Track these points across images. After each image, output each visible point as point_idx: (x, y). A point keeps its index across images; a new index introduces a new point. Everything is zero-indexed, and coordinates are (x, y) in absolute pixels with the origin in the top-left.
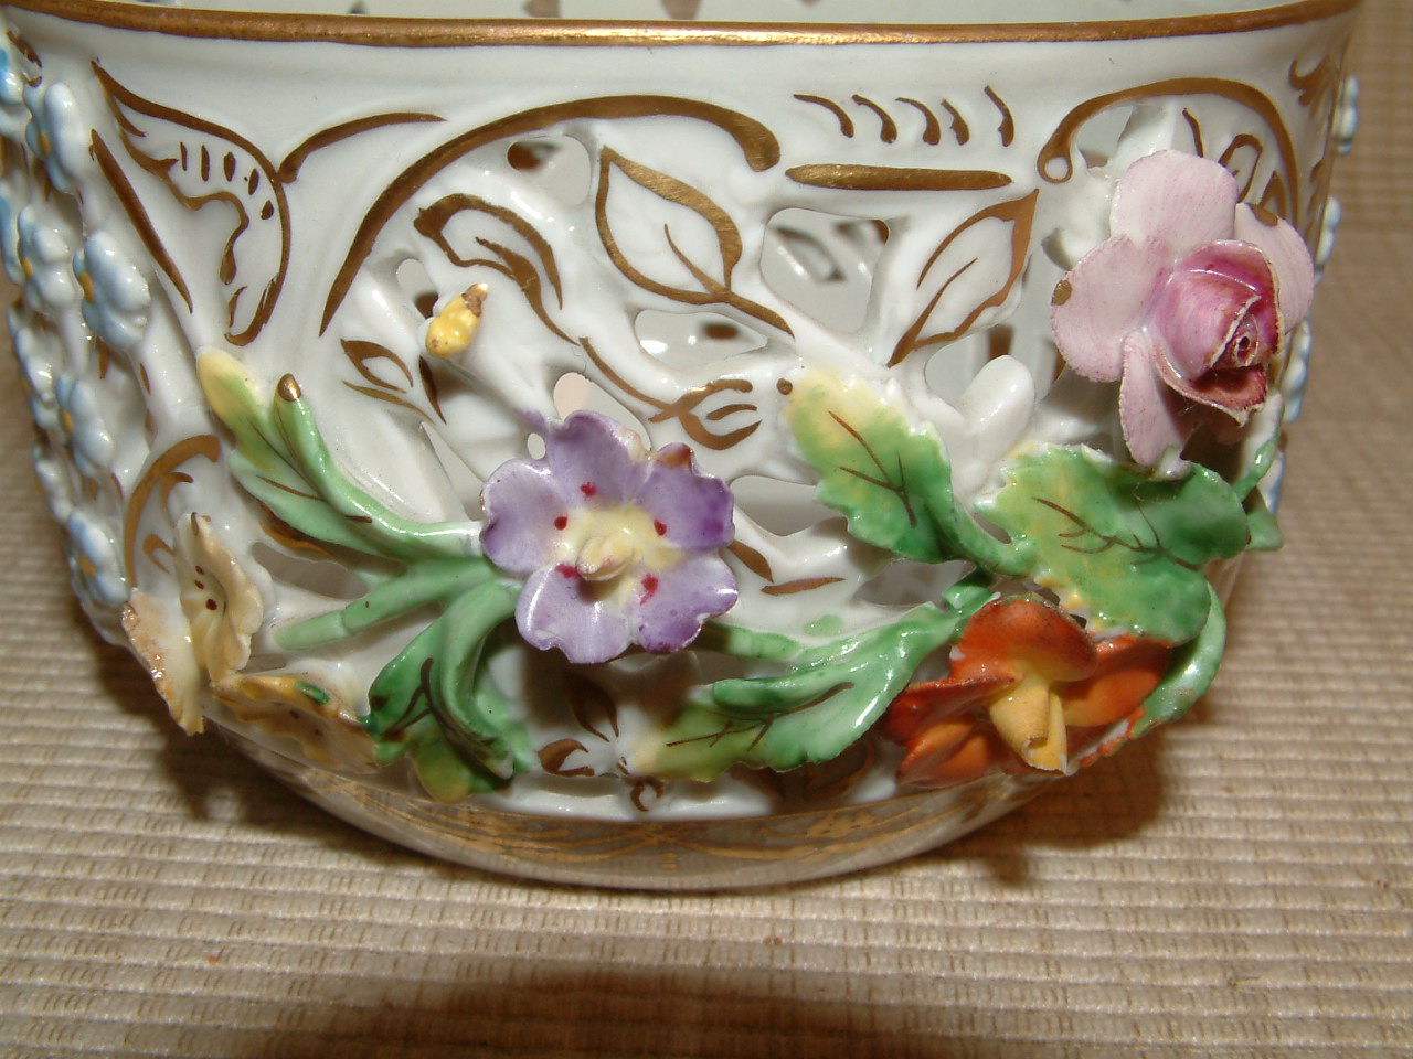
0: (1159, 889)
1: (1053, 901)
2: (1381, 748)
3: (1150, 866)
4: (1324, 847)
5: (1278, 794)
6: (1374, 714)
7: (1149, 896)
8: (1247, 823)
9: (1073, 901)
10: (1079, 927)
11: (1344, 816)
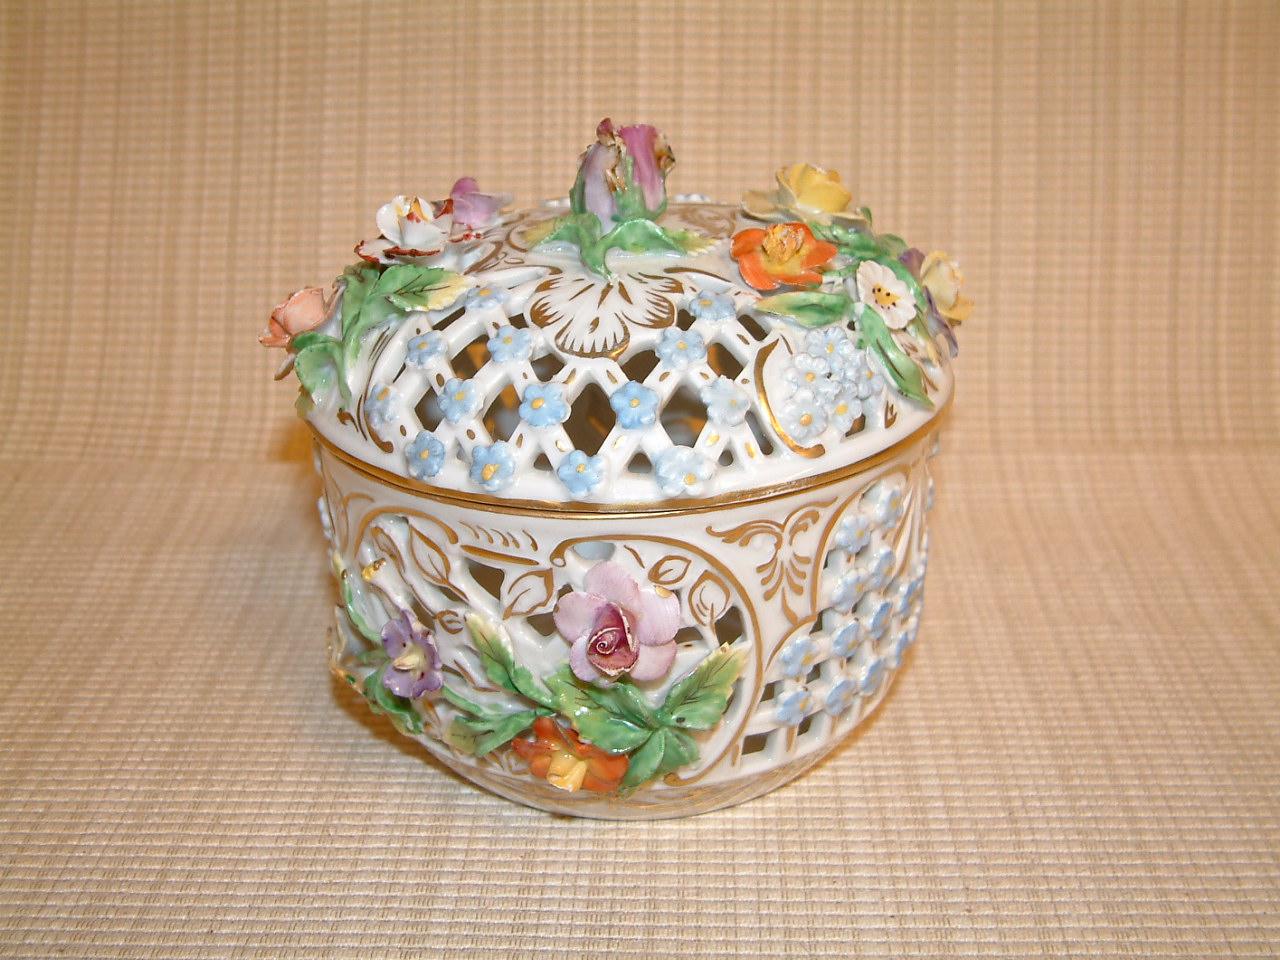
2: (1058, 879)
4: (1016, 945)
5: (996, 912)
6: (1058, 856)
8: (976, 931)
11: (1030, 925)
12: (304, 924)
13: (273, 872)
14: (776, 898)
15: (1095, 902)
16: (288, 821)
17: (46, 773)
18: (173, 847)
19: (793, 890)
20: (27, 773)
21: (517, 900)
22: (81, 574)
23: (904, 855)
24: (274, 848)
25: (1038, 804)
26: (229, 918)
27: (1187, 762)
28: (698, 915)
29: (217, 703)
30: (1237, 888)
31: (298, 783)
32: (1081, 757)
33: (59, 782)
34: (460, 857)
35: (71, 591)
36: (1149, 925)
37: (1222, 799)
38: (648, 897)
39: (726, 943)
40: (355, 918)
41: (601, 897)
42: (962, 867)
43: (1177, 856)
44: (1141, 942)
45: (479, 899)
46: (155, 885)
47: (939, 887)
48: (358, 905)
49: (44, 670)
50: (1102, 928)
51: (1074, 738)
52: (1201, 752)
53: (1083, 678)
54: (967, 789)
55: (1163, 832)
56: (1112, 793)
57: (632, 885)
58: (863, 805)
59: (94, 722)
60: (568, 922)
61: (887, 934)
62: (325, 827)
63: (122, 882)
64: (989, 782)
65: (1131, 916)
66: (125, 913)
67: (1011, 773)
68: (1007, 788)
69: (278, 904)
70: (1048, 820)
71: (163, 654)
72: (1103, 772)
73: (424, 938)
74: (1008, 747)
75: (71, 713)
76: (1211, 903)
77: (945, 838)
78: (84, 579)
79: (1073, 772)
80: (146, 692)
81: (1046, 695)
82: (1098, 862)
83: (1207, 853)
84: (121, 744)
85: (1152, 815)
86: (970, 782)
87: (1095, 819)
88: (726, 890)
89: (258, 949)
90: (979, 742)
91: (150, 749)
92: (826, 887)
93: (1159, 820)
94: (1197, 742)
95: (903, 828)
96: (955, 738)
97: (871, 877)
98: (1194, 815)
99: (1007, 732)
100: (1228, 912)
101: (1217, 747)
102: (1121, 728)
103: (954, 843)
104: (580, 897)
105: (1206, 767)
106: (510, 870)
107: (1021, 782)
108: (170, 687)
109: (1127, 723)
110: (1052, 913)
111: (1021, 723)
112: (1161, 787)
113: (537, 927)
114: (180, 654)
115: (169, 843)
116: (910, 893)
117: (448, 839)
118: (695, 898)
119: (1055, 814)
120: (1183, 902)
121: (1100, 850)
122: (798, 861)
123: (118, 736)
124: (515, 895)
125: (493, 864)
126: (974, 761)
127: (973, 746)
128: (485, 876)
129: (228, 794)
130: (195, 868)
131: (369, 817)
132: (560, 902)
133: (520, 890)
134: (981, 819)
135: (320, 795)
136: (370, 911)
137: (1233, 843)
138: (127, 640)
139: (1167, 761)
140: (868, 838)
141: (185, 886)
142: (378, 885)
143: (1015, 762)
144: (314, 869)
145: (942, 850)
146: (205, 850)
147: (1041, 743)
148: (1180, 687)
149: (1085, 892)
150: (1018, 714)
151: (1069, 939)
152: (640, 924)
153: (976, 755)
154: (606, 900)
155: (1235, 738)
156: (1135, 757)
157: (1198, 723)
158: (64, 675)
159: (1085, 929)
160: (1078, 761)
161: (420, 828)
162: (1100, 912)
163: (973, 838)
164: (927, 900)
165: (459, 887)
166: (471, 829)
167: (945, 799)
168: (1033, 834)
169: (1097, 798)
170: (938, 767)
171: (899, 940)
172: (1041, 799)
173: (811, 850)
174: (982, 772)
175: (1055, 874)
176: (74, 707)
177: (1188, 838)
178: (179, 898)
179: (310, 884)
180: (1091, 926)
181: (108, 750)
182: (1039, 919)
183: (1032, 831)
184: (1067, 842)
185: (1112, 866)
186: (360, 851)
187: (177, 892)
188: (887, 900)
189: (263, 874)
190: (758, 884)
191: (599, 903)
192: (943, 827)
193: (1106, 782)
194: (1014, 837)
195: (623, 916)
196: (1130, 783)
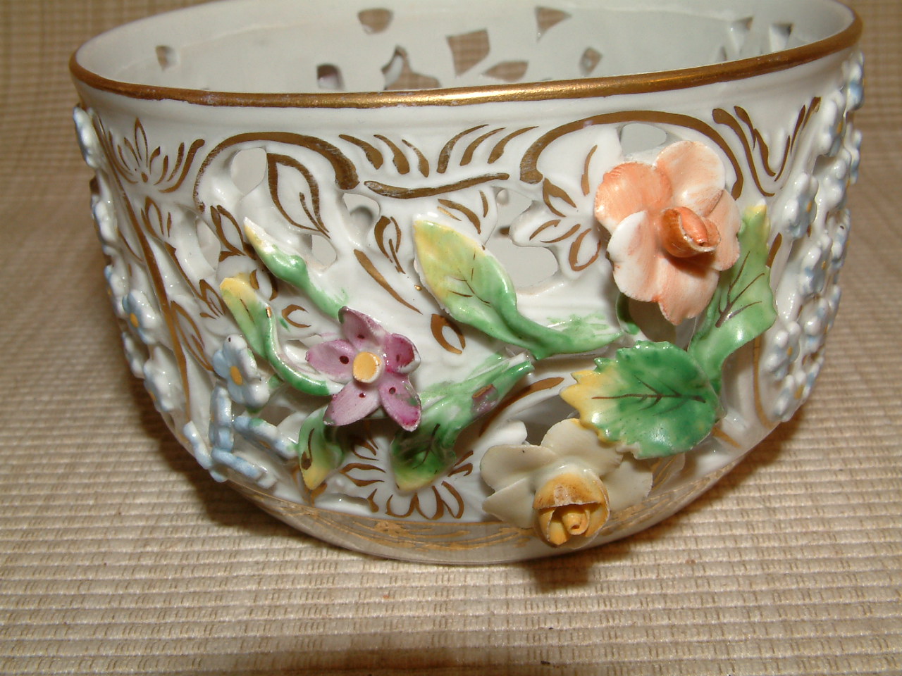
18: (83, 444)
26: (138, 502)
46: (63, 476)
77: (872, 405)
84: (38, 366)
86: (881, 360)
90: (877, 330)
91: (66, 368)
115: (80, 441)
116: (853, 450)
123: (35, 360)
126: (878, 344)
130: (105, 460)
141: (94, 475)
145: (873, 414)
163: (899, 403)
164: (872, 455)
171: (855, 490)
187: (85, 481)
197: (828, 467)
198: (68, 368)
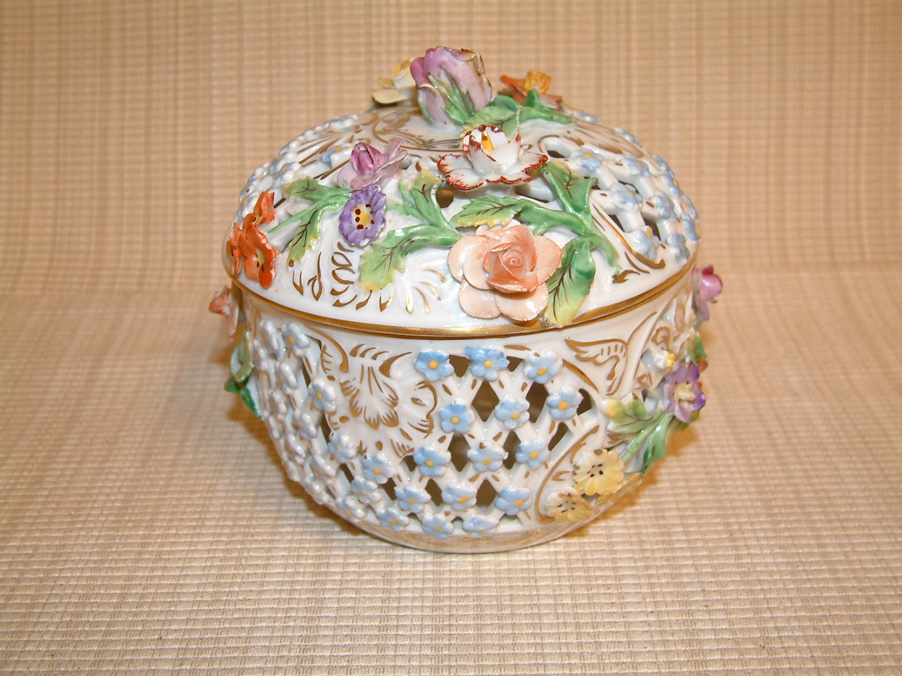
0: (678, 653)
1: (639, 661)
2: (768, 581)
3: (675, 643)
4: (741, 630)
5: (726, 607)
6: (767, 565)
7: (674, 657)
8: (712, 621)
9: (646, 660)
10: (648, 671)
11: (750, 615)
12: (228, 630)
13: (203, 592)
14: (568, 601)
15: (795, 598)
16: (211, 555)
17: (32, 524)
18: (129, 577)
19: (579, 594)
20: (17, 525)
21: (381, 608)
22: (48, 378)
23: (657, 567)
24: (202, 575)
25: (750, 528)
26: (173, 628)
27: (853, 494)
28: (512, 615)
29: (153, 469)
30: (895, 584)
31: (216, 527)
32: (778, 492)
33: (42, 531)
34: (338, 577)
35: (41, 390)
36: (835, 613)
37: (880, 521)
38: (475, 603)
39: (534, 635)
40: (264, 625)
41: (441, 604)
42: (699, 574)
43: (851, 562)
44: (830, 626)
45: (354, 608)
46: (117, 605)
47: (683, 590)
48: (266, 615)
49: (26, 448)
50: (802, 616)
51: (772, 479)
52: (863, 487)
53: (776, 435)
54: (699, 518)
55: (840, 545)
56: (802, 518)
57: (464, 594)
58: (625, 531)
59: (65, 485)
60: (419, 623)
61: (649, 625)
62: (239, 558)
63: (93, 603)
64: (714, 512)
65: (821, 607)
66: (97, 626)
67: (729, 505)
68: (727, 516)
69: (208, 616)
70: (758, 539)
71: (112, 434)
72: (794, 503)
73: (316, 637)
74: (725, 487)
75: (48, 479)
76: (878, 596)
77: (685, 554)
78: (50, 381)
79: (774, 503)
80: (101, 462)
81: (749, 449)
82: (796, 568)
83: (872, 560)
84: (86, 502)
85: (831, 533)
86: (701, 513)
87: (791, 537)
88: (531, 596)
89: (195, 650)
90: (705, 483)
91: (107, 505)
92: (602, 592)
93: (837, 537)
94: (860, 480)
95: (655, 547)
96: (687, 481)
97: (634, 584)
98: (861, 532)
99: (724, 475)
100: (890, 602)
101: (874, 483)
102: (805, 471)
103: (692, 557)
104: (426, 604)
105: (867, 498)
106: (375, 586)
107: (737, 512)
108: (119, 458)
109: (808, 467)
110: (766, 606)
111: (734, 469)
112: (836, 513)
113: (397, 627)
114: (124, 434)
115: (126, 574)
116: (664, 594)
117: (328, 565)
118: (509, 602)
119: (762, 534)
120: (857, 596)
121: (797, 559)
122: (581, 573)
123: (82, 495)
124: (379, 604)
125: (362, 582)
126: (702, 497)
127: (701, 486)
128: (357, 591)
129: (167, 536)
130: (146, 591)
131: (269, 550)
132: (413, 608)
133: (383, 600)
134: (711, 539)
135: (233, 535)
136: (275, 619)
137: (890, 552)
138: (84, 424)
139: (841, 494)
140: (631, 555)
141: (139, 605)
142: (279, 600)
143: (731, 497)
144: (232, 589)
145: (685, 563)
146: (152, 578)
147: (749, 483)
148: (844, 440)
149: (787, 590)
150: (732, 462)
151: (779, 625)
152: (471, 623)
153: (703, 493)
154: (445, 606)
155: (887, 476)
156: (816, 492)
157: (859, 466)
158: (41, 452)
159: (790, 617)
160: (776, 496)
161: (307, 557)
162: (800, 604)
163: (705, 553)
164: (676, 599)
165: (339, 600)
166: (344, 557)
167: (684, 526)
168: (748, 549)
169: (792, 522)
170: (677, 502)
171: (658, 629)
172: (752, 523)
173: (591, 565)
174: (708, 505)
175: (765, 578)
176: (48, 475)
177: (858, 549)
178: (135, 614)
179: (230, 601)
180: (794, 615)
181: (76, 506)
182: (757, 611)
183: (747, 547)
184: (773, 555)
185: (805, 571)
186: (265, 575)
187: (134, 610)
188: (647, 600)
189: (196, 594)
190: (554, 591)
191: (440, 608)
192: (683, 546)
193: (798, 510)
194: (734, 552)
195: (458, 617)
196: (814, 510)
197: (644, 609)
198: (109, 505)
